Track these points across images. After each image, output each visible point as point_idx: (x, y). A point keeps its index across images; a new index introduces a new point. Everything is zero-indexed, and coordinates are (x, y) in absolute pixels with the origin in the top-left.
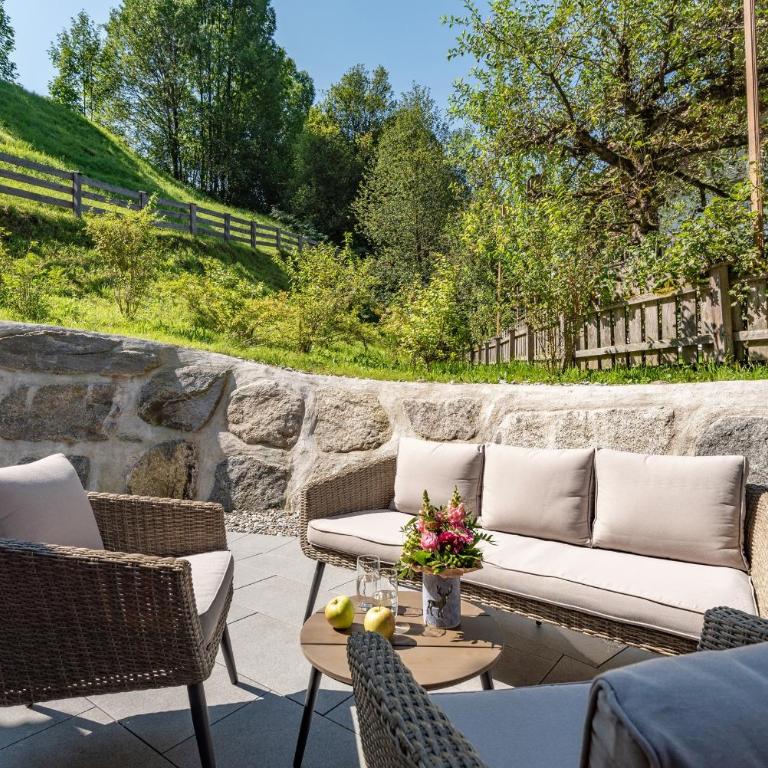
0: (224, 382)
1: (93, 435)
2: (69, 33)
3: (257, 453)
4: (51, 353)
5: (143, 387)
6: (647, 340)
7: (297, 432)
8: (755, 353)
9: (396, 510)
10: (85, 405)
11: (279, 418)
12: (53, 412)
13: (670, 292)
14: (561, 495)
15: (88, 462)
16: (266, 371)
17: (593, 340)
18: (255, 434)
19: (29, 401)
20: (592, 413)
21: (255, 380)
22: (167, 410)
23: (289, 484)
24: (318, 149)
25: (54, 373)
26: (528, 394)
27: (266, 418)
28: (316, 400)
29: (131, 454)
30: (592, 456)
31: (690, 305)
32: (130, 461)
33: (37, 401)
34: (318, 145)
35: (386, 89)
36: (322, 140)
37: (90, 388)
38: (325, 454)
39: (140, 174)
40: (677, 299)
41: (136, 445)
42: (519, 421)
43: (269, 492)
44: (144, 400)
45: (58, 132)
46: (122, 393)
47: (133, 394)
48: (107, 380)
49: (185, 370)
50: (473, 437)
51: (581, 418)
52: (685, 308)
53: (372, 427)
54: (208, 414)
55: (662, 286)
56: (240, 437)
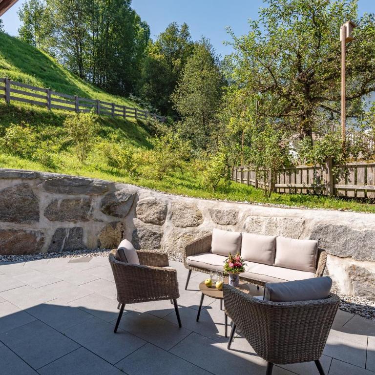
0: (134, 197)
1: (84, 219)
2: (28, 3)
3: (149, 227)
4: (66, 186)
5: (102, 200)
6: (303, 183)
7: (164, 219)
8: (340, 193)
9: (212, 253)
10: (80, 207)
11: (157, 213)
12: (68, 210)
13: (312, 165)
14: (266, 250)
15: (82, 230)
16: (151, 193)
17: (282, 180)
18: (148, 219)
19: (59, 205)
20: (278, 219)
21: (147, 197)
22: (112, 209)
23: (162, 239)
24: (154, 66)
25: (67, 194)
26: (256, 209)
27: (152, 212)
28: (172, 206)
29: (99, 226)
30: (275, 239)
31: (319, 171)
32: (99, 229)
33: (62, 205)
34: (154, 64)
35: (187, 35)
36: (156, 62)
37: (82, 200)
38: (176, 228)
39: (67, 79)
40: (314, 169)
41: (101, 223)
42: (253, 219)
43: (154, 242)
44: (103, 205)
45: (28, 59)
46: (94, 202)
47: (98, 202)
48: (88, 197)
49: (119, 192)
50: (235, 224)
51: (274, 220)
52: (317, 172)
53: (195, 218)
54: (128, 211)
55: (309, 163)
56: (141, 220)
